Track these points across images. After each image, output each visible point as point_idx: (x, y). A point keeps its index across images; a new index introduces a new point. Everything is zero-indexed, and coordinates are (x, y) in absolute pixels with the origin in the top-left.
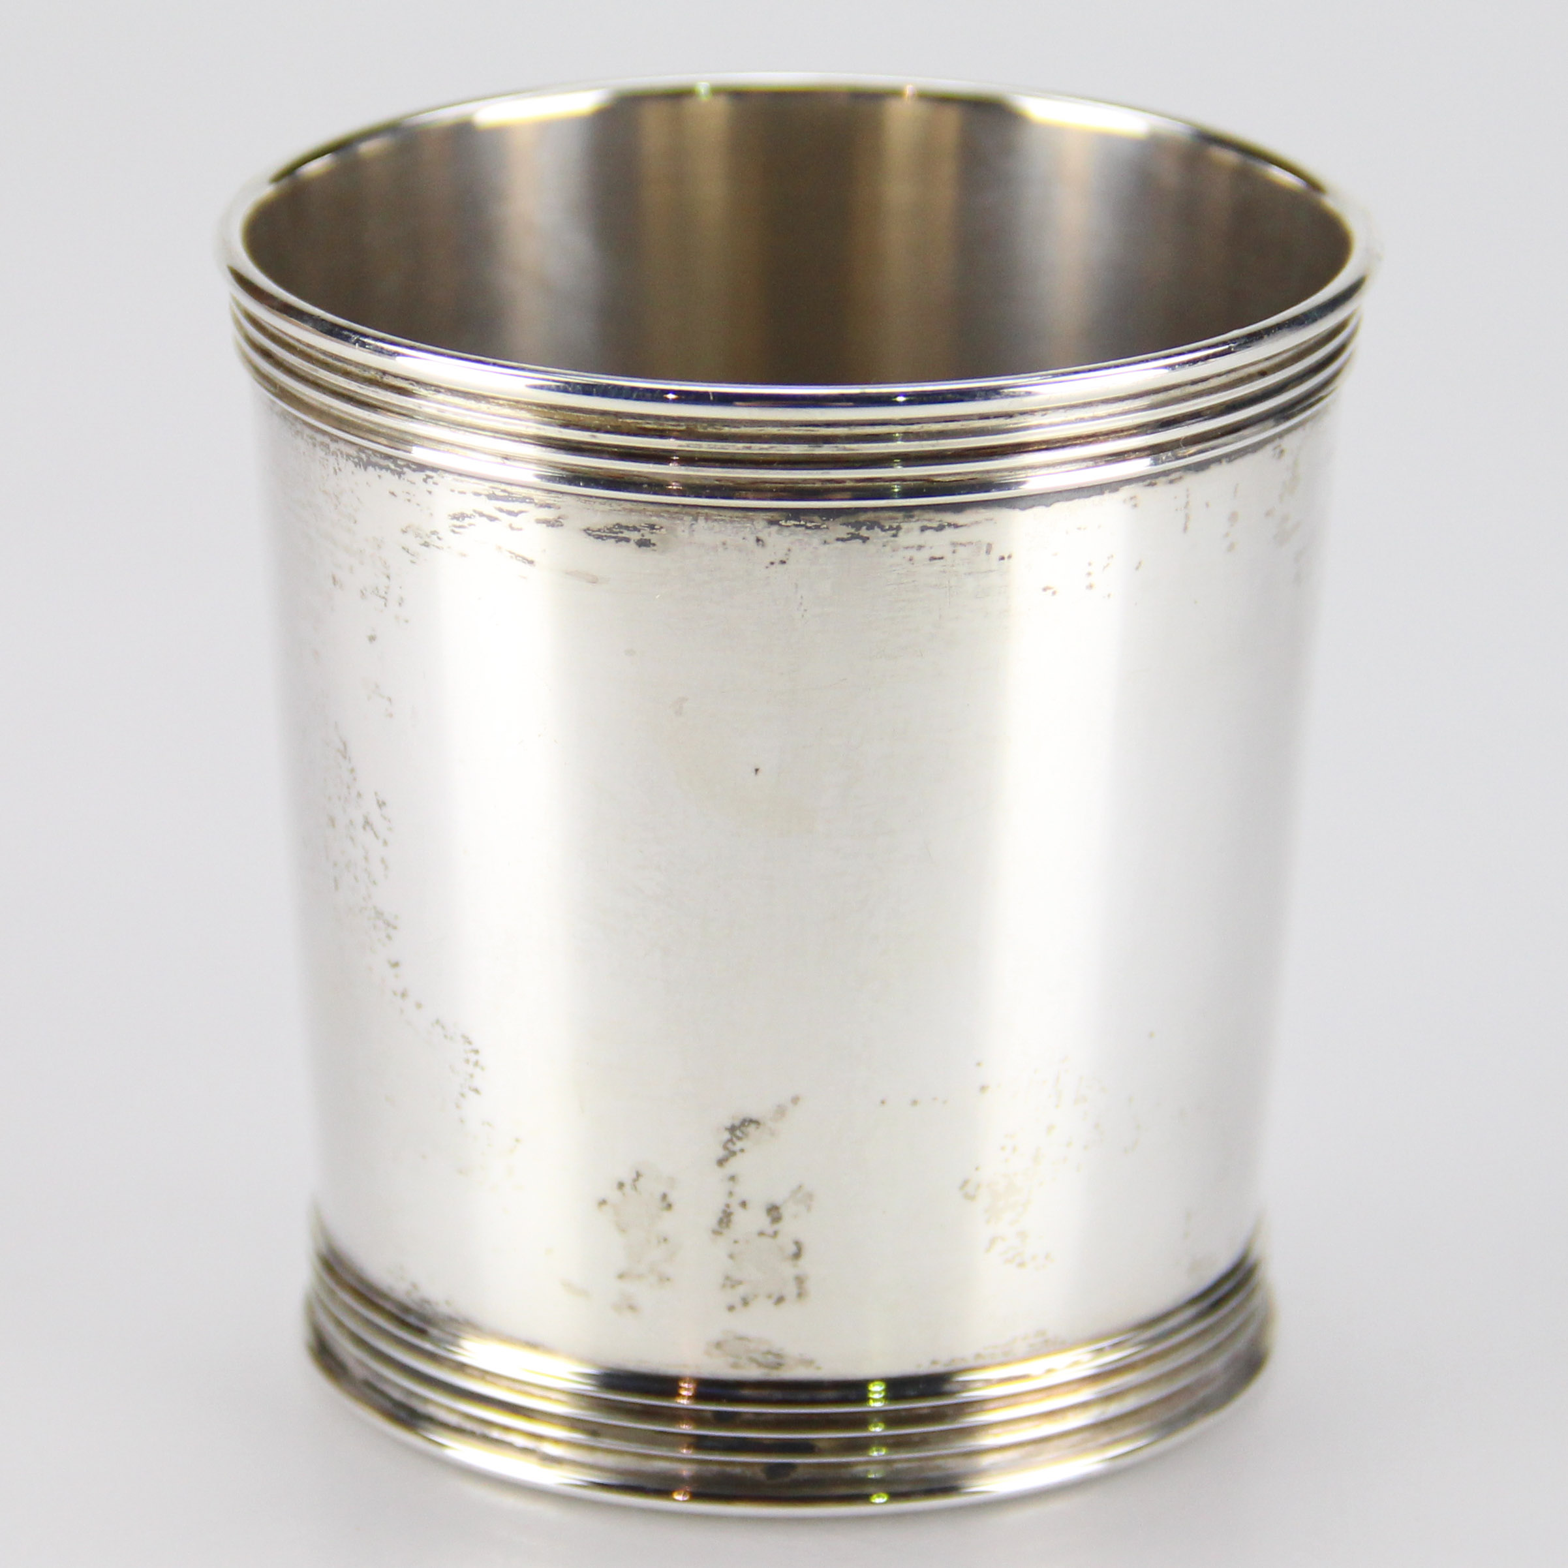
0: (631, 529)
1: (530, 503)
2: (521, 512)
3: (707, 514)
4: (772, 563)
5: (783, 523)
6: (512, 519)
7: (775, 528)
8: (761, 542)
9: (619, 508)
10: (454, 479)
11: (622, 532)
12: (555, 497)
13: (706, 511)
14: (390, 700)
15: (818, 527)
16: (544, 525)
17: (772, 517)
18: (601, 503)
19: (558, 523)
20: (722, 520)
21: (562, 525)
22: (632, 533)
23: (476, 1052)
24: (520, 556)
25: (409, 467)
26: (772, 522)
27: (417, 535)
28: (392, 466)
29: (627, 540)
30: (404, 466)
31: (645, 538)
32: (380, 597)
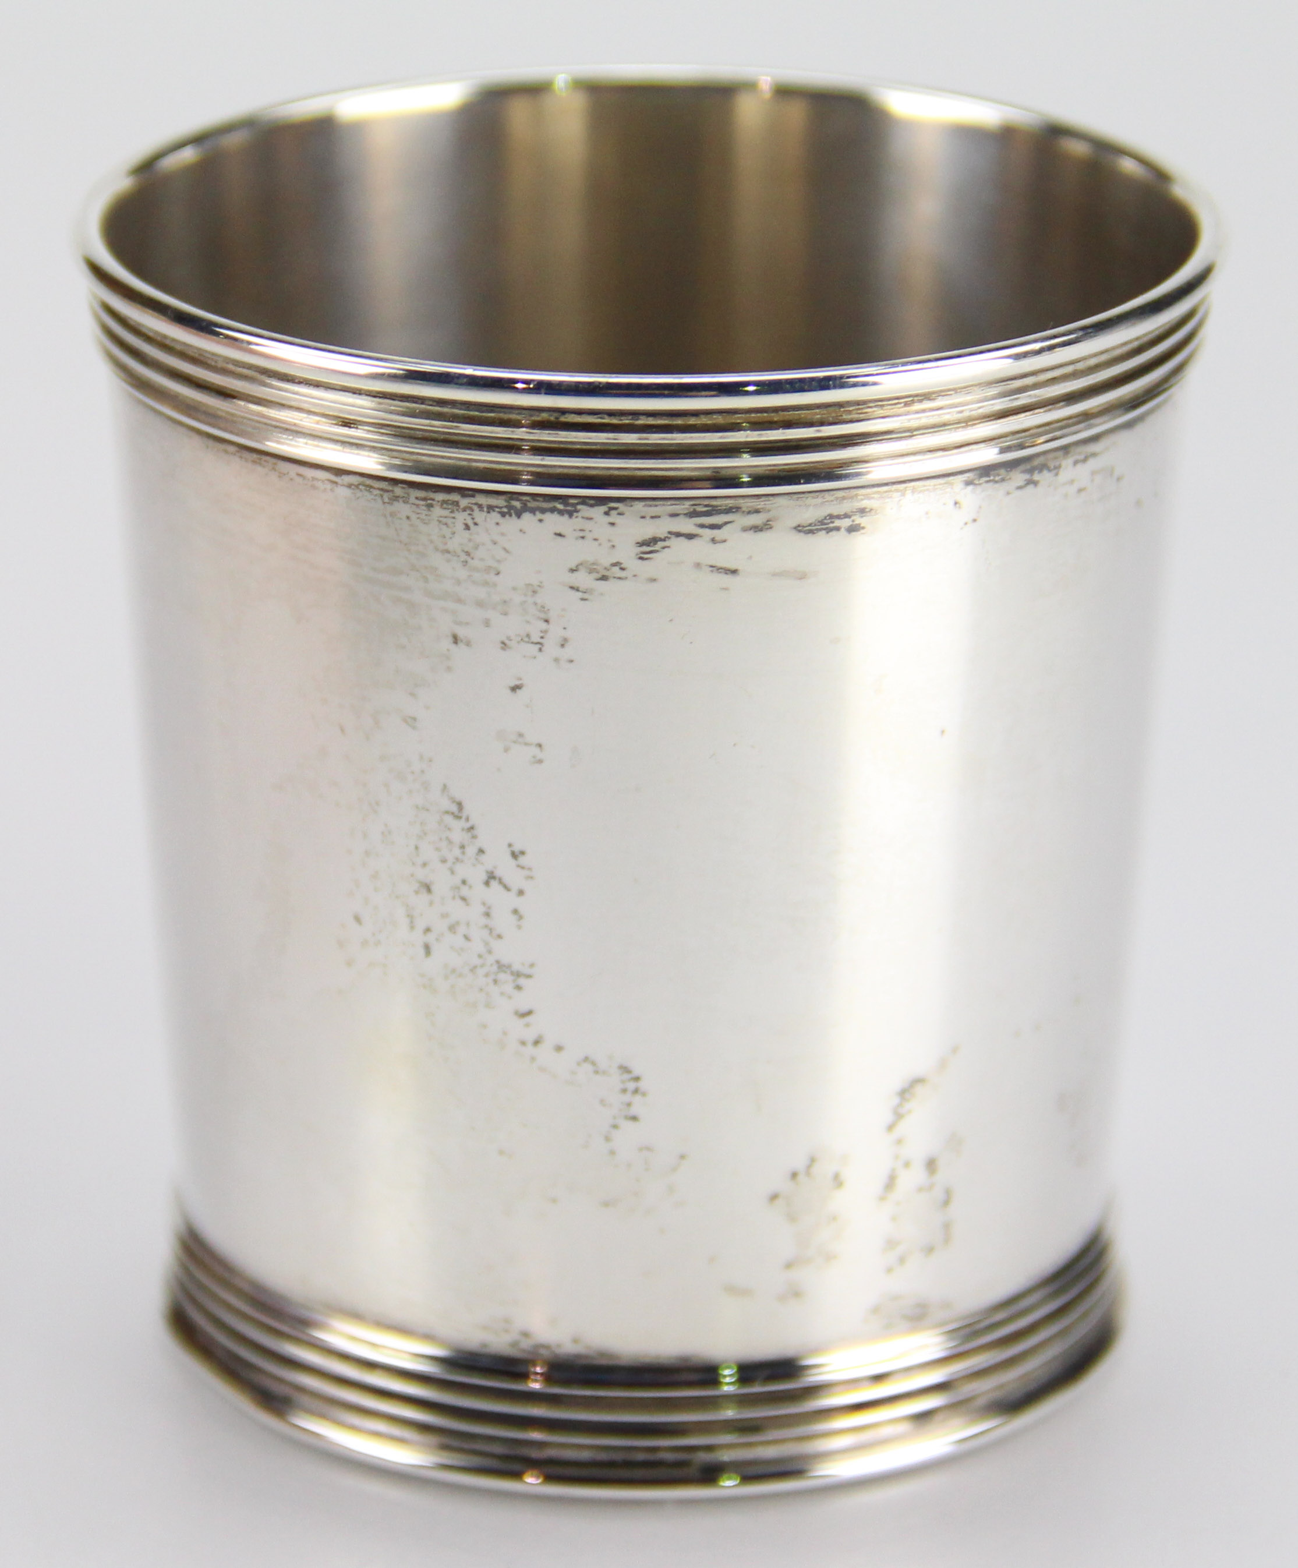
0: (842, 517)
1: (737, 511)
2: (726, 523)
3: (914, 487)
4: (966, 524)
5: (977, 482)
6: (715, 533)
7: (970, 488)
8: (957, 505)
9: (832, 498)
10: (645, 506)
11: (833, 522)
12: (764, 501)
13: (913, 484)
14: (540, 746)
15: (1003, 480)
16: (752, 532)
17: (969, 477)
18: (814, 498)
19: (766, 527)
20: (928, 490)
21: (771, 528)
22: (843, 520)
23: (637, 1079)
24: (721, 568)
25: (583, 503)
26: (968, 483)
27: (591, 571)
28: (560, 507)
29: (838, 529)
30: (577, 504)
31: (855, 523)
32: (532, 643)
